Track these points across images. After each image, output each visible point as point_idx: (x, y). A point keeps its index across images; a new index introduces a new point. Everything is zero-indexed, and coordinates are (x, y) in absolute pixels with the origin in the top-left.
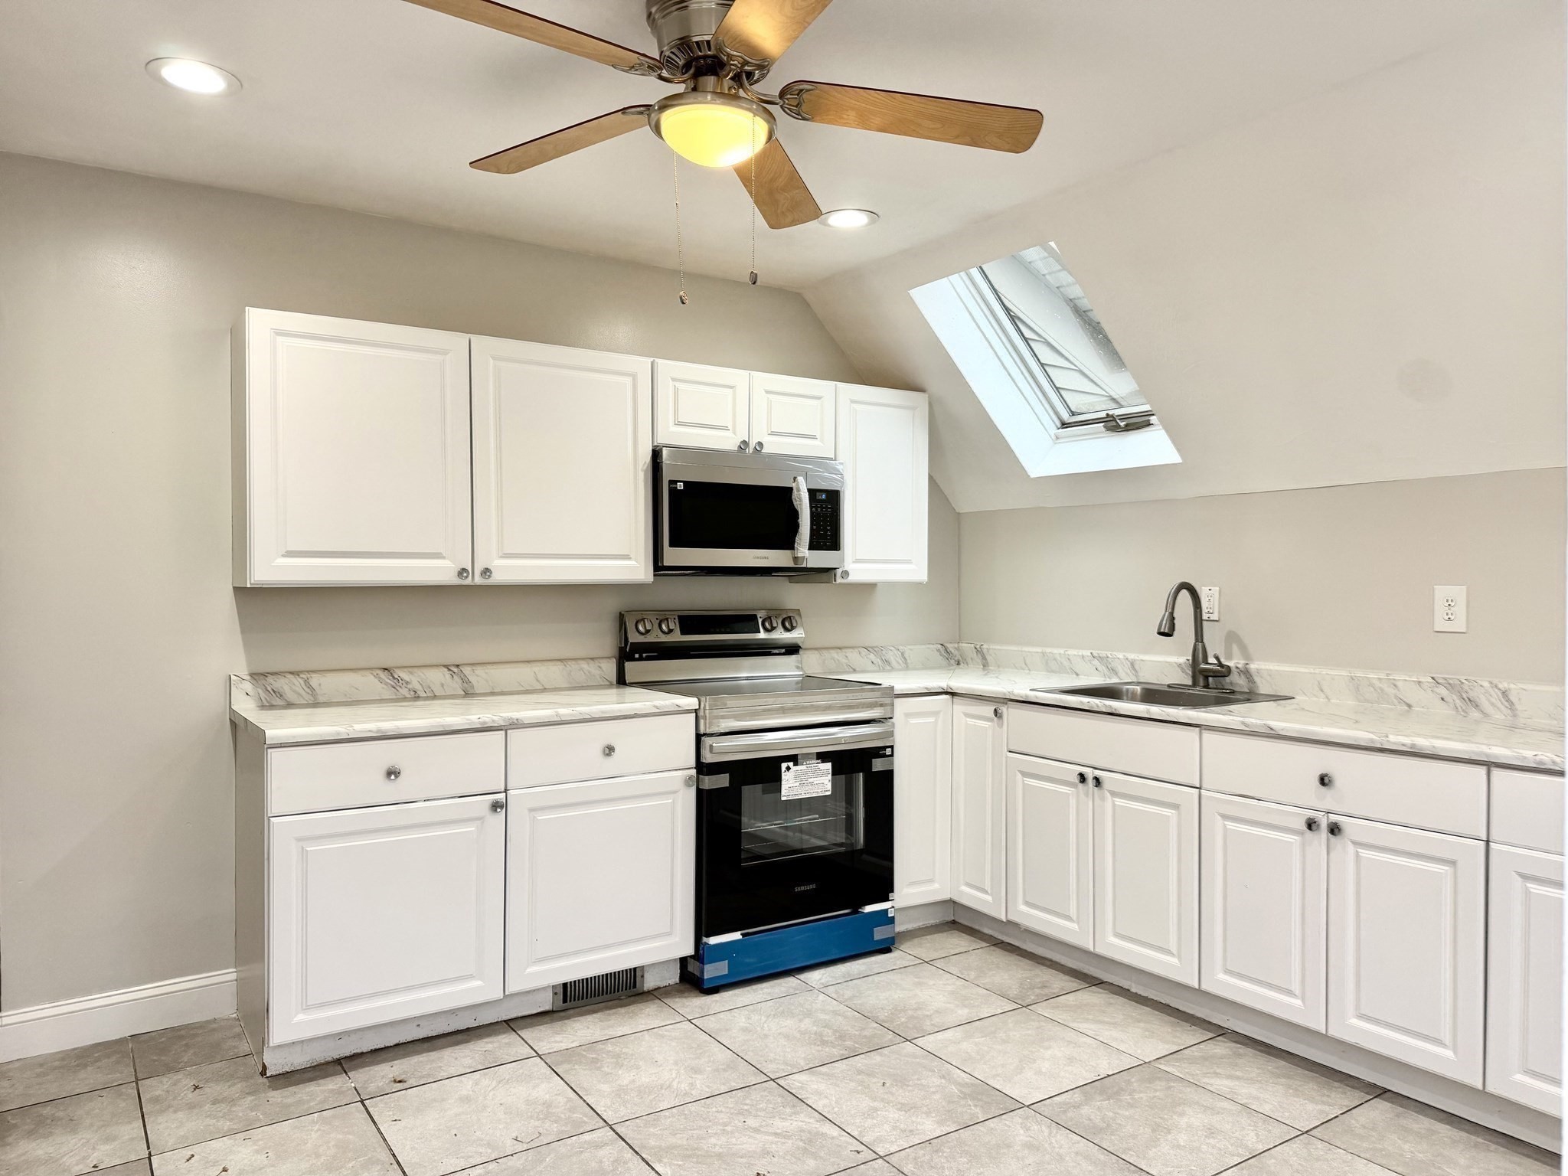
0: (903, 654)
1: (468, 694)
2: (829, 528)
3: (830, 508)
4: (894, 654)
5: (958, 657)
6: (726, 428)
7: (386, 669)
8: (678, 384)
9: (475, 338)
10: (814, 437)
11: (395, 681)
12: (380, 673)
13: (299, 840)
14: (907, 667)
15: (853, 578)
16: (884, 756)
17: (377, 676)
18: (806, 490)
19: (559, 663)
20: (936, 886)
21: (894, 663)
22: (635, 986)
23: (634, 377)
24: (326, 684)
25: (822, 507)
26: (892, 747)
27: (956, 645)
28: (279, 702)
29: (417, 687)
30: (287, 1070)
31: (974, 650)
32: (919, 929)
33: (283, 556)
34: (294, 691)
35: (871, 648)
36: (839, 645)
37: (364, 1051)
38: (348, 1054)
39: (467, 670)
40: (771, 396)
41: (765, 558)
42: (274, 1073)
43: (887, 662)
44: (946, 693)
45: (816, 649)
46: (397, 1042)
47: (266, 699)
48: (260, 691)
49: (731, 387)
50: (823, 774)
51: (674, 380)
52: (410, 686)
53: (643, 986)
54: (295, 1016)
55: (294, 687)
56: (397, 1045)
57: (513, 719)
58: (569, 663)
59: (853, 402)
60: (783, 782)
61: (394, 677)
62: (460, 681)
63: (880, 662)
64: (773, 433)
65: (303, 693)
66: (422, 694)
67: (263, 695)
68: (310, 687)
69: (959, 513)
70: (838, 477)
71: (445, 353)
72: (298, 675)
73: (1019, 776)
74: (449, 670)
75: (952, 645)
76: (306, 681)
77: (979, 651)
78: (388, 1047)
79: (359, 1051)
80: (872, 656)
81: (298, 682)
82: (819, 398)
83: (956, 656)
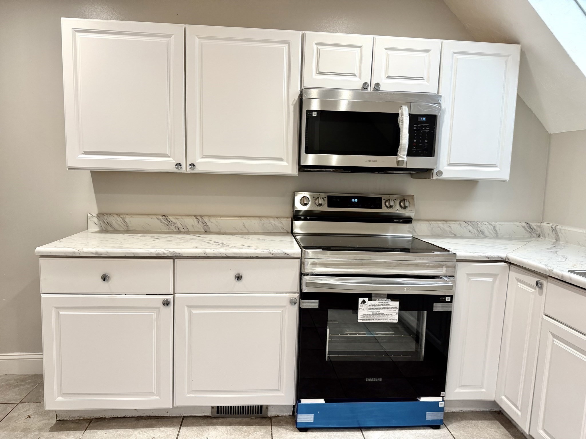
0: (494, 227)
1: (207, 231)
2: (426, 141)
3: (428, 127)
4: (488, 227)
5: (539, 232)
6: (353, 75)
7: (164, 216)
8: (320, 47)
9: (187, 26)
10: (422, 79)
11: (168, 222)
12: (161, 217)
13: (57, 308)
14: (497, 236)
15: (446, 175)
16: (445, 302)
17: (158, 219)
18: (408, 115)
19: (258, 219)
20: (484, 390)
21: (487, 233)
22: (261, 413)
23: (289, 43)
24: (133, 221)
25: (422, 127)
26: (452, 296)
27: (539, 224)
28: (109, 228)
29: (180, 226)
30: (67, 419)
31: (551, 229)
32: (472, 412)
33: (83, 154)
34: (117, 224)
35: (470, 222)
36: (445, 218)
37: (107, 417)
38: (98, 417)
39: (206, 219)
40: (389, 52)
41: (374, 161)
42: (61, 419)
43: (482, 232)
44: (505, 262)
45: (427, 220)
46: (124, 416)
47: (104, 227)
48: (101, 223)
49: (359, 47)
50: (392, 308)
51: (317, 44)
52: (176, 225)
53: (267, 414)
54: (58, 397)
55: (118, 222)
56: (124, 417)
57: (177, 253)
58: (263, 219)
59: (455, 53)
60: (359, 311)
61: (167, 220)
62: (202, 225)
63: (476, 232)
64: (389, 77)
65: (122, 225)
66: (182, 230)
67: (102, 224)
68: (125, 222)
69: (551, 134)
70: (436, 105)
71: (169, 36)
72: (120, 216)
73: (551, 336)
74: (197, 218)
75: (535, 224)
76: (123, 219)
77: (554, 230)
78: (119, 417)
79: (104, 417)
80: (470, 228)
81: (119, 219)
82: (428, 51)
83: (537, 231)
